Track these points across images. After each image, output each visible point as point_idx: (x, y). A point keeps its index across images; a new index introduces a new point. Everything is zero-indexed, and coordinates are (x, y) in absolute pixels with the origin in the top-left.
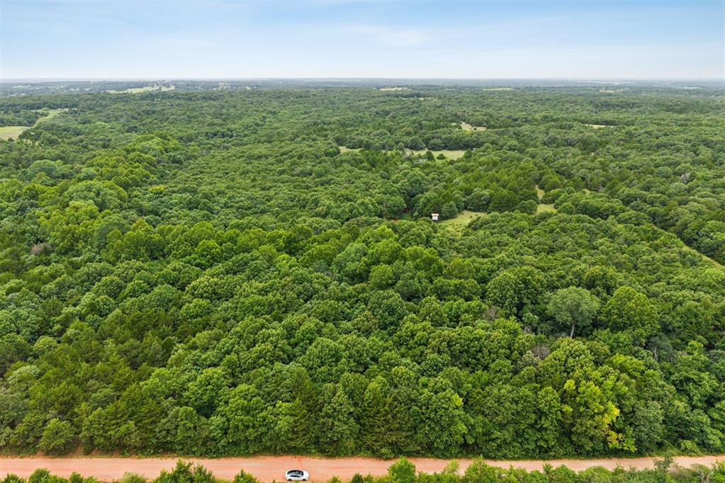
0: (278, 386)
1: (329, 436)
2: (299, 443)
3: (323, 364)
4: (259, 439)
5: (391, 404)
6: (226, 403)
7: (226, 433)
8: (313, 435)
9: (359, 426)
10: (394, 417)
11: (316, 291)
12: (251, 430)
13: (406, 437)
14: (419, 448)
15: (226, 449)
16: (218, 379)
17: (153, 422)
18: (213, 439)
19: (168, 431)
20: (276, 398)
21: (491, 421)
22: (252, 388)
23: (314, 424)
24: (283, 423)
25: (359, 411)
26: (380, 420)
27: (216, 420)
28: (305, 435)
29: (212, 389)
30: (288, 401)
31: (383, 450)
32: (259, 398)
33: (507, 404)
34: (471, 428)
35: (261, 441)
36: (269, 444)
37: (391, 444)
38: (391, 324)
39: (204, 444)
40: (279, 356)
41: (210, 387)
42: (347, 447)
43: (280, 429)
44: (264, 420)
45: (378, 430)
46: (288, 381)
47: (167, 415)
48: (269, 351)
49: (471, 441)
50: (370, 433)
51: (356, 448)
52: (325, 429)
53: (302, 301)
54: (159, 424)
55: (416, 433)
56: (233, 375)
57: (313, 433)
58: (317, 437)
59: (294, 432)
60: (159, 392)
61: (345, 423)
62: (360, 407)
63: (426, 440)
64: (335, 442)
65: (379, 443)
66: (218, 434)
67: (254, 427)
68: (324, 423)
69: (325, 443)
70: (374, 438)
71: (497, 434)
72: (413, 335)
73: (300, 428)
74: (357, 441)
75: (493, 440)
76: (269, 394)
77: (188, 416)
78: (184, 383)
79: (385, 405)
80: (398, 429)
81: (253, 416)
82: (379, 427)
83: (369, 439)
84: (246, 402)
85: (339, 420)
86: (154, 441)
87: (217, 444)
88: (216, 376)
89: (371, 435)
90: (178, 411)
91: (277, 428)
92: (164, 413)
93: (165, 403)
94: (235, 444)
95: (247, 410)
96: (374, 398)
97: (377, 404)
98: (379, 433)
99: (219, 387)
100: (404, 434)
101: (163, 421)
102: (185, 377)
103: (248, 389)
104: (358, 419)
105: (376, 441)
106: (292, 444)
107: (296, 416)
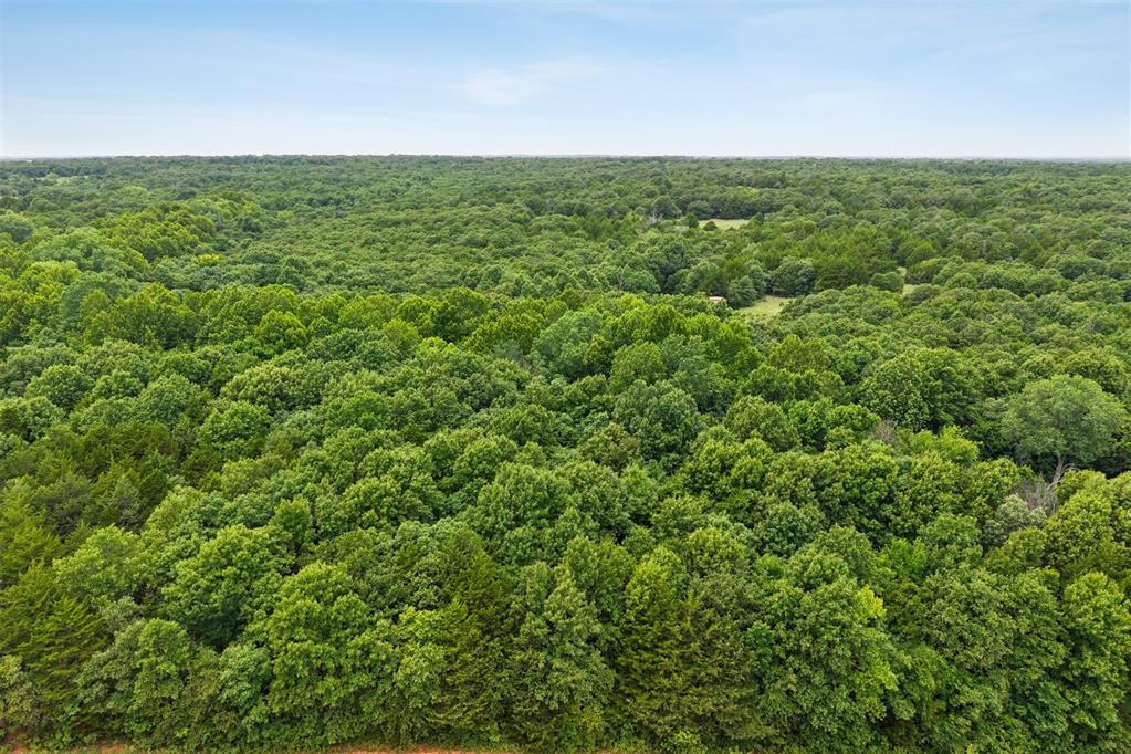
0: (406, 569)
1: (539, 697)
2: (459, 717)
4: (351, 706)
5: (696, 617)
6: (270, 612)
7: (265, 691)
8: (497, 696)
9: (612, 674)
10: (708, 648)
12: (330, 681)
13: (740, 701)
14: (771, 730)
15: (266, 734)
16: (253, 552)
17: (72, 661)
18: (229, 706)
19: (111, 685)
20: (402, 600)
22: (338, 571)
23: (499, 667)
24: (417, 663)
25: (612, 635)
26: (669, 656)
27: (239, 654)
28: (474, 695)
29: (237, 578)
30: (430, 607)
32: (355, 597)
35: (359, 713)
36: (379, 717)
37: (698, 720)
38: (670, 448)
39: (206, 719)
40: (414, 507)
41: (230, 570)
42: (584, 727)
43: (408, 677)
44: (368, 653)
45: (665, 682)
46: (431, 558)
47: (112, 638)
49: (906, 712)
50: (644, 690)
51: (607, 729)
52: (527, 680)
53: (468, 407)
54: (86, 667)
55: (762, 691)
56: (297, 548)
57: (495, 690)
58: (507, 702)
59: (445, 687)
60: (97, 584)
61: (580, 665)
62: (617, 625)
63: (789, 709)
64: (552, 713)
65: (668, 718)
66: (240, 691)
67: (339, 669)
68: (524, 664)
69: (527, 717)
70: (656, 704)
73: (462, 676)
74: (610, 711)
76: (382, 589)
77: (161, 644)
78: (167, 566)
79: (681, 618)
80: (716, 681)
81: (339, 644)
82: (668, 675)
83: (642, 707)
84: (318, 607)
85: (565, 656)
86: (71, 711)
87: (241, 718)
88: (247, 542)
89: (646, 695)
90: (139, 631)
91: (399, 676)
92: (105, 635)
93: (110, 611)
94: (290, 718)
95: (323, 629)
96: (653, 599)
97: (662, 616)
98: (669, 690)
100: (735, 693)
101: (99, 656)
102: (171, 549)
103: (329, 574)
104: (610, 656)
105: (661, 712)
106: (441, 718)
107: (451, 643)
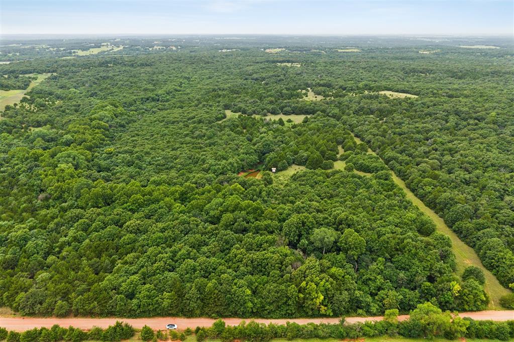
0: (165, 284)
1: (188, 308)
2: (173, 312)
3: (187, 273)
5: (217, 294)
6: (140, 293)
7: (140, 307)
10: (219, 300)
11: (191, 230)
12: (151, 306)
13: (224, 309)
14: (230, 314)
15: (140, 315)
16: (136, 282)
17: (106, 302)
18: (133, 310)
19: (113, 306)
20: (164, 290)
21: (265, 301)
22: (152, 286)
23: (181, 303)
25: (202, 297)
26: (211, 301)
27: (135, 301)
28: (176, 308)
29: (133, 287)
30: (169, 292)
31: (213, 315)
32: (155, 291)
33: (273, 293)
34: (255, 304)
35: (156, 311)
36: (159, 312)
37: (217, 312)
38: (227, 249)
39: (129, 312)
40: (167, 268)
41: (132, 285)
42: (197, 313)
44: (157, 301)
46: (169, 282)
47: (112, 299)
48: (162, 266)
49: (255, 311)
50: (207, 307)
52: (186, 305)
53: (183, 235)
54: (108, 303)
55: (229, 307)
56: (144, 278)
59: (171, 307)
60: (108, 288)
61: (196, 302)
62: (203, 295)
63: (234, 310)
66: (136, 308)
67: (152, 304)
68: (186, 303)
69: (186, 312)
70: (209, 309)
71: (268, 307)
72: (236, 256)
73: (174, 305)
74: (201, 310)
75: (266, 310)
76: (160, 288)
77: (121, 299)
78: (120, 283)
79: (214, 294)
80: (220, 305)
81: (152, 300)
82: (211, 304)
83: (207, 310)
84: (148, 293)
85: (192, 301)
86: (106, 311)
87: (135, 312)
88: (135, 280)
90: (117, 297)
91: (163, 305)
92: (111, 298)
93: (111, 293)
94: (144, 312)
95: (149, 297)
96: (210, 291)
99: (137, 285)
101: (110, 302)
102: (121, 280)
103: (150, 287)
104: (202, 300)
107: (172, 299)
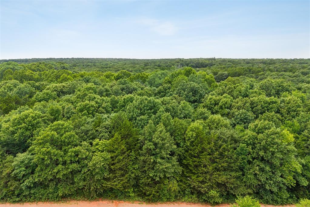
2: (117, 184)
7: (33, 173)
8: (133, 175)
9: (181, 168)
23: (134, 163)
24: (98, 159)
31: (213, 193)
32: (74, 133)
37: (219, 185)
45: (204, 169)
51: (179, 191)
55: (243, 175)
57: (132, 173)
58: (137, 178)
63: (256, 182)
64: (158, 182)
65: (206, 184)
67: (64, 162)
70: (200, 179)
83: (194, 181)
105: (203, 182)
106: (109, 184)
